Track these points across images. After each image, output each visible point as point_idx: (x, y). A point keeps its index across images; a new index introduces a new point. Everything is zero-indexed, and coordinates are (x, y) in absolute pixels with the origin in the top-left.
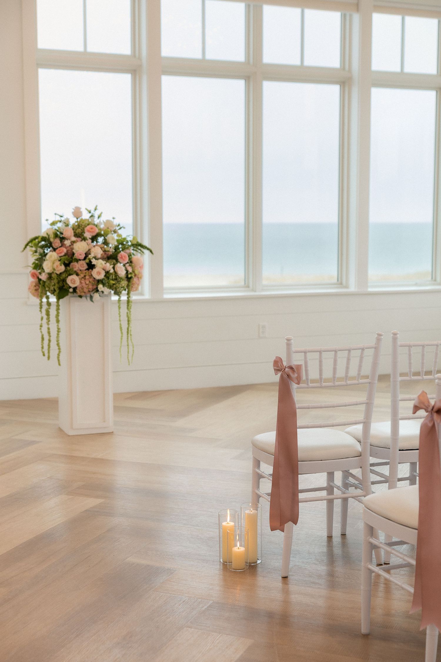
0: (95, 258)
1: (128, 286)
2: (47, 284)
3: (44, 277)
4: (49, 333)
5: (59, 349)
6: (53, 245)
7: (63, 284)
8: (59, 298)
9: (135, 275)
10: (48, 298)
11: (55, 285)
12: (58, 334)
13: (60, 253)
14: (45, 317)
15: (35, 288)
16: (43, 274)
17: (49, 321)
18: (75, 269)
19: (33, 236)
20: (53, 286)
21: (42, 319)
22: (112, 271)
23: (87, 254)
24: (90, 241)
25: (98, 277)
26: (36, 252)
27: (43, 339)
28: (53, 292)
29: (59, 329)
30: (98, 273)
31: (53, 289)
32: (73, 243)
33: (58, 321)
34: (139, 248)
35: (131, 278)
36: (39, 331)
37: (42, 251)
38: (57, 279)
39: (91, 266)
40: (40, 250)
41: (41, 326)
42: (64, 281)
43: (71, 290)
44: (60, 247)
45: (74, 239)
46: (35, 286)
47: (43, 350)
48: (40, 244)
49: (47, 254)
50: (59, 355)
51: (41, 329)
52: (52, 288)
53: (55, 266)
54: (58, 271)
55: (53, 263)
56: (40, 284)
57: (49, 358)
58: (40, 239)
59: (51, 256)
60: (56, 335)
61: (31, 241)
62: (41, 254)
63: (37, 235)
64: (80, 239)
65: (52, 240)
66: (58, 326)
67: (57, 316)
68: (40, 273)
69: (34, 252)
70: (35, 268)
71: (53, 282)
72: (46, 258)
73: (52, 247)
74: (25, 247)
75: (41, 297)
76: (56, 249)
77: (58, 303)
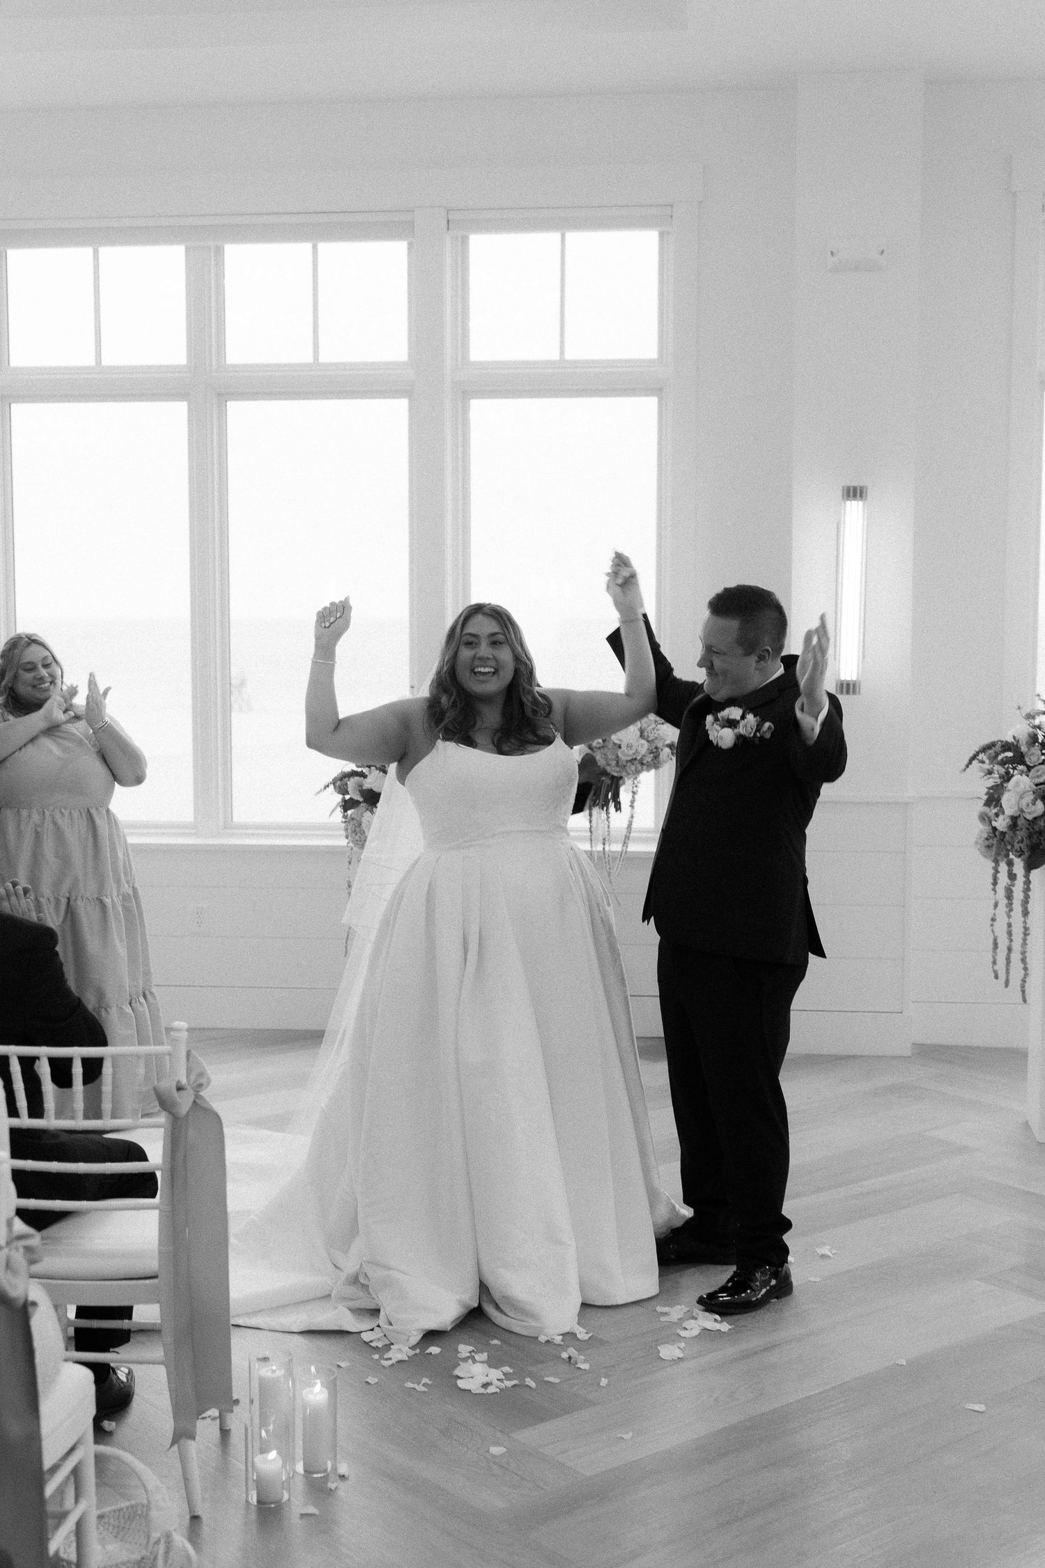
2: (1007, 837)
3: (1001, 824)
4: (1010, 934)
5: (1026, 969)
6: (1027, 759)
7: (1040, 840)
8: (1030, 866)
10: (1010, 864)
11: (1022, 841)
12: (1025, 940)
13: (1038, 777)
14: (1003, 902)
15: (987, 843)
16: (1001, 817)
17: (1011, 910)
19: (987, 741)
20: (1018, 842)
21: (996, 905)
26: (990, 772)
27: (996, 945)
28: (1020, 854)
29: (1026, 929)
31: (1019, 849)
33: (1026, 913)
36: (989, 929)
37: (1003, 771)
38: (1028, 829)
40: (1000, 770)
41: (993, 920)
42: (1042, 833)
44: (1040, 764)
46: (987, 839)
47: (996, 968)
48: (1000, 758)
49: (1013, 776)
50: (1024, 981)
51: (992, 925)
52: (1017, 846)
53: (1024, 803)
54: (1030, 813)
55: (1021, 798)
56: (996, 836)
57: (1007, 984)
58: (998, 748)
59: (1017, 785)
60: (1021, 941)
61: (984, 750)
62: (1001, 777)
63: (994, 739)
65: (1024, 749)
66: (1025, 922)
67: (1026, 903)
68: (997, 815)
69: (987, 772)
70: (988, 803)
71: (1021, 834)
72: (1011, 785)
73: (1024, 763)
74: (970, 762)
75: (996, 862)
76: (1029, 768)
77: (1027, 876)
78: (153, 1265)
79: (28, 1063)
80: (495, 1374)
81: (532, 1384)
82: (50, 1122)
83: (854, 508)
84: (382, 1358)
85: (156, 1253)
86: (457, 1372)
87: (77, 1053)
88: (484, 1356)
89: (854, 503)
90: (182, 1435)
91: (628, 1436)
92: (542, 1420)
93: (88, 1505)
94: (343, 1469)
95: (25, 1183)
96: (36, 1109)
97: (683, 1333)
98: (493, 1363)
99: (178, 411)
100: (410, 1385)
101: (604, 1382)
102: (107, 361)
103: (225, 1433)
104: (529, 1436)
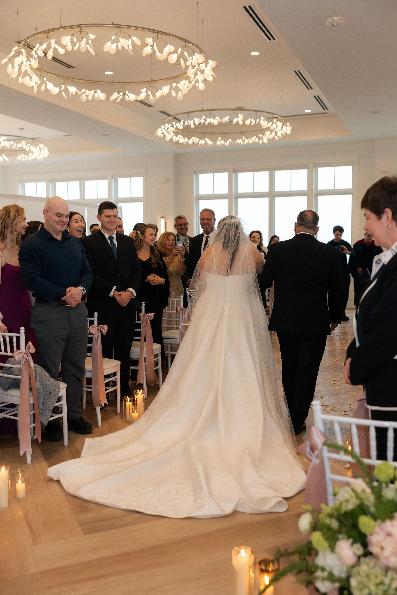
99: (267, 199)
102: (255, 191)
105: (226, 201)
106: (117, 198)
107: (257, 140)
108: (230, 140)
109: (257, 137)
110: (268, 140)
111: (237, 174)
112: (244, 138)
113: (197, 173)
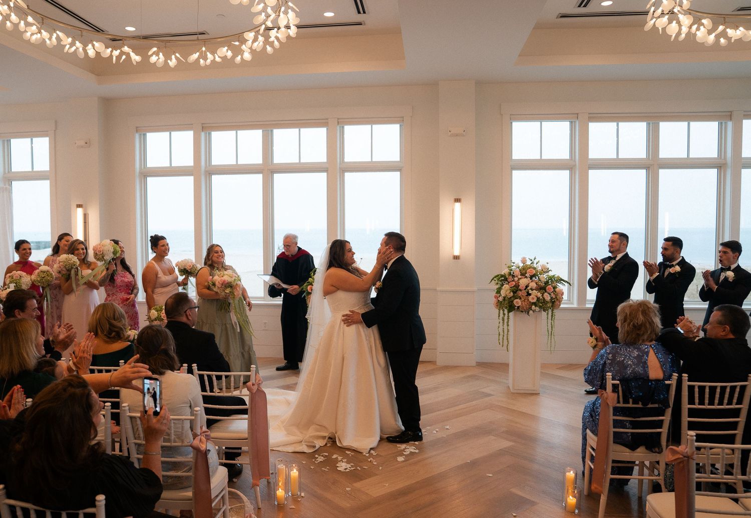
0: (532, 289)
1: (552, 306)
2: (502, 303)
3: (501, 299)
4: (503, 331)
5: (508, 342)
7: (512, 304)
8: (509, 312)
9: (557, 300)
10: (503, 311)
11: (507, 304)
13: (511, 285)
14: (501, 322)
17: (504, 324)
18: (519, 295)
19: (496, 274)
20: (505, 304)
21: (499, 323)
22: (541, 298)
23: (527, 287)
24: (529, 279)
25: (532, 301)
26: (497, 284)
27: (499, 335)
28: (506, 308)
29: (508, 330)
30: (533, 299)
31: (506, 306)
32: (519, 279)
33: (508, 325)
34: (562, 282)
35: (554, 301)
36: (497, 330)
37: (501, 283)
38: (508, 300)
39: (529, 294)
41: (498, 327)
42: (512, 302)
43: (516, 308)
44: (511, 281)
45: (520, 277)
46: (497, 303)
47: (499, 341)
48: (500, 279)
49: (504, 285)
50: (507, 345)
53: (507, 293)
54: (509, 296)
55: (506, 291)
56: (499, 302)
57: (503, 346)
58: (499, 276)
59: (505, 287)
60: (507, 333)
61: (495, 277)
62: (500, 285)
63: (499, 274)
64: (524, 277)
65: (507, 277)
66: (508, 328)
67: (508, 322)
68: (499, 296)
70: (497, 293)
71: (506, 302)
72: (503, 287)
73: (507, 281)
74: (491, 281)
75: (499, 310)
76: (509, 282)
77: (508, 314)
78: (246, 436)
79: (209, 377)
80: (349, 466)
81: (360, 469)
82: (217, 393)
83: (457, 205)
84: (315, 460)
85: (247, 432)
86: (337, 465)
87: (223, 374)
88: (345, 460)
89: (457, 203)
90: (254, 485)
91: (387, 485)
92: (362, 480)
93: (227, 507)
94: (303, 494)
95: (208, 411)
96: (212, 391)
97: (404, 453)
98: (348, 462)
99: (260, 177)
100: (323, 469)
101: (380, 468)
102: (239, 163)
103: (269, 483)
104: (358, 485)
105: (190, 180)
106: (9, 172)
107: (229, 54)
108: (177, 55)
109: (231, 47)
110: (253, 51)
111: (210, 134)
112: (204, 49)
113: (142, 131)
